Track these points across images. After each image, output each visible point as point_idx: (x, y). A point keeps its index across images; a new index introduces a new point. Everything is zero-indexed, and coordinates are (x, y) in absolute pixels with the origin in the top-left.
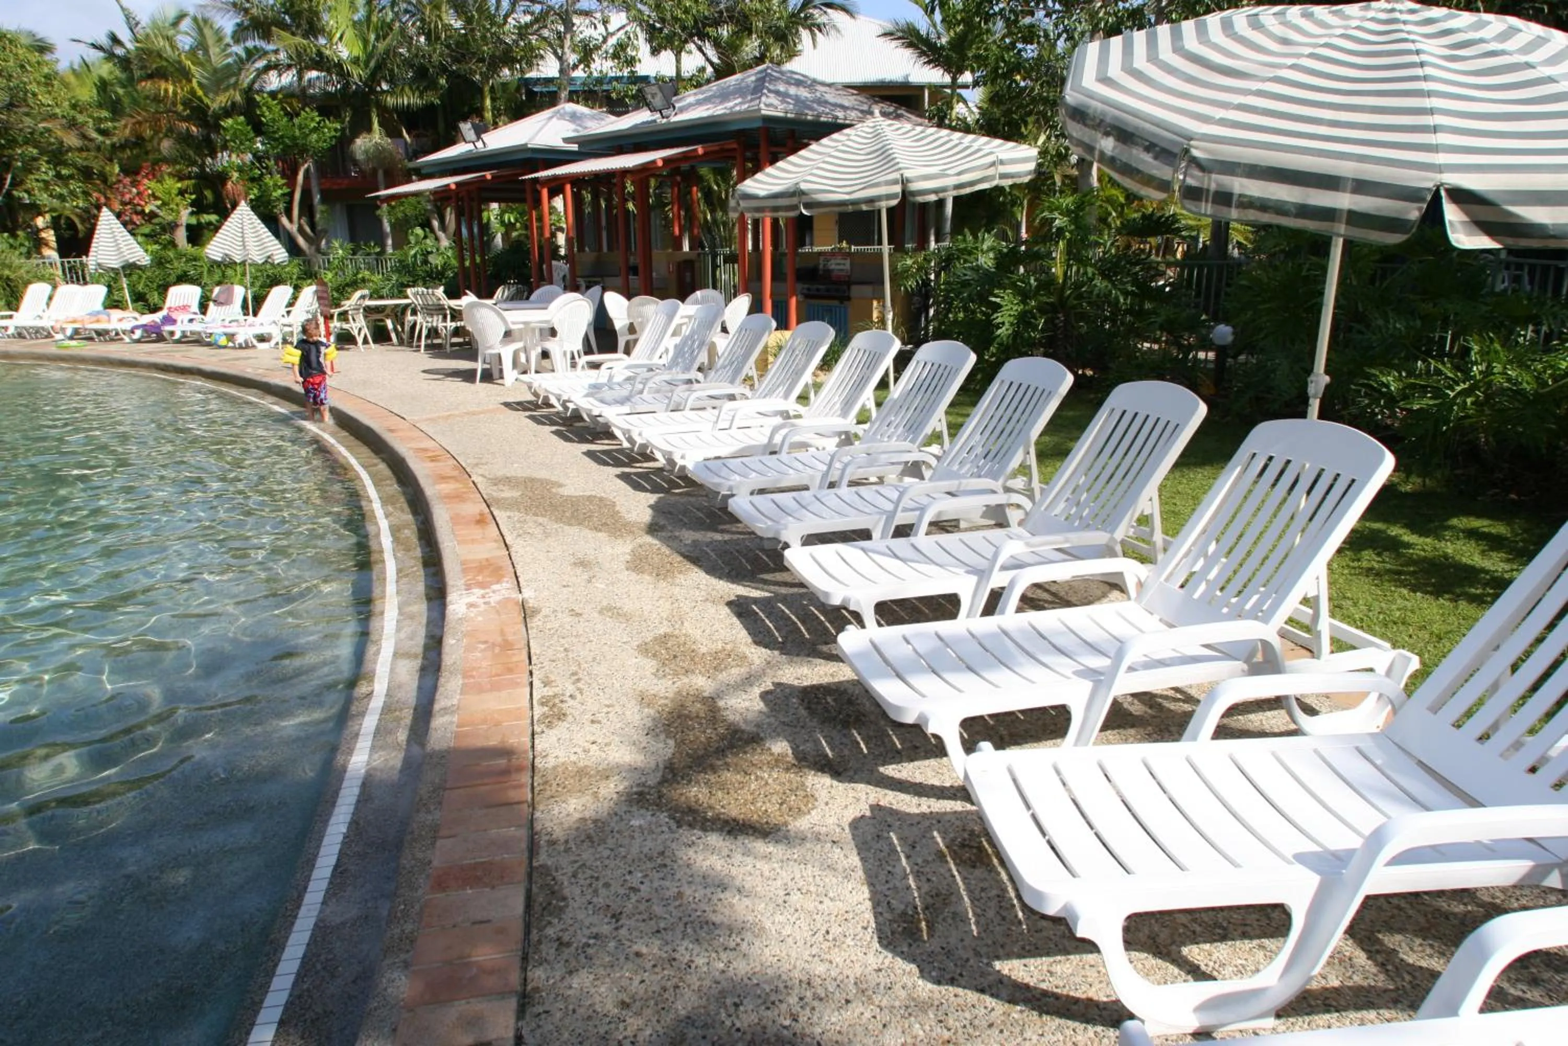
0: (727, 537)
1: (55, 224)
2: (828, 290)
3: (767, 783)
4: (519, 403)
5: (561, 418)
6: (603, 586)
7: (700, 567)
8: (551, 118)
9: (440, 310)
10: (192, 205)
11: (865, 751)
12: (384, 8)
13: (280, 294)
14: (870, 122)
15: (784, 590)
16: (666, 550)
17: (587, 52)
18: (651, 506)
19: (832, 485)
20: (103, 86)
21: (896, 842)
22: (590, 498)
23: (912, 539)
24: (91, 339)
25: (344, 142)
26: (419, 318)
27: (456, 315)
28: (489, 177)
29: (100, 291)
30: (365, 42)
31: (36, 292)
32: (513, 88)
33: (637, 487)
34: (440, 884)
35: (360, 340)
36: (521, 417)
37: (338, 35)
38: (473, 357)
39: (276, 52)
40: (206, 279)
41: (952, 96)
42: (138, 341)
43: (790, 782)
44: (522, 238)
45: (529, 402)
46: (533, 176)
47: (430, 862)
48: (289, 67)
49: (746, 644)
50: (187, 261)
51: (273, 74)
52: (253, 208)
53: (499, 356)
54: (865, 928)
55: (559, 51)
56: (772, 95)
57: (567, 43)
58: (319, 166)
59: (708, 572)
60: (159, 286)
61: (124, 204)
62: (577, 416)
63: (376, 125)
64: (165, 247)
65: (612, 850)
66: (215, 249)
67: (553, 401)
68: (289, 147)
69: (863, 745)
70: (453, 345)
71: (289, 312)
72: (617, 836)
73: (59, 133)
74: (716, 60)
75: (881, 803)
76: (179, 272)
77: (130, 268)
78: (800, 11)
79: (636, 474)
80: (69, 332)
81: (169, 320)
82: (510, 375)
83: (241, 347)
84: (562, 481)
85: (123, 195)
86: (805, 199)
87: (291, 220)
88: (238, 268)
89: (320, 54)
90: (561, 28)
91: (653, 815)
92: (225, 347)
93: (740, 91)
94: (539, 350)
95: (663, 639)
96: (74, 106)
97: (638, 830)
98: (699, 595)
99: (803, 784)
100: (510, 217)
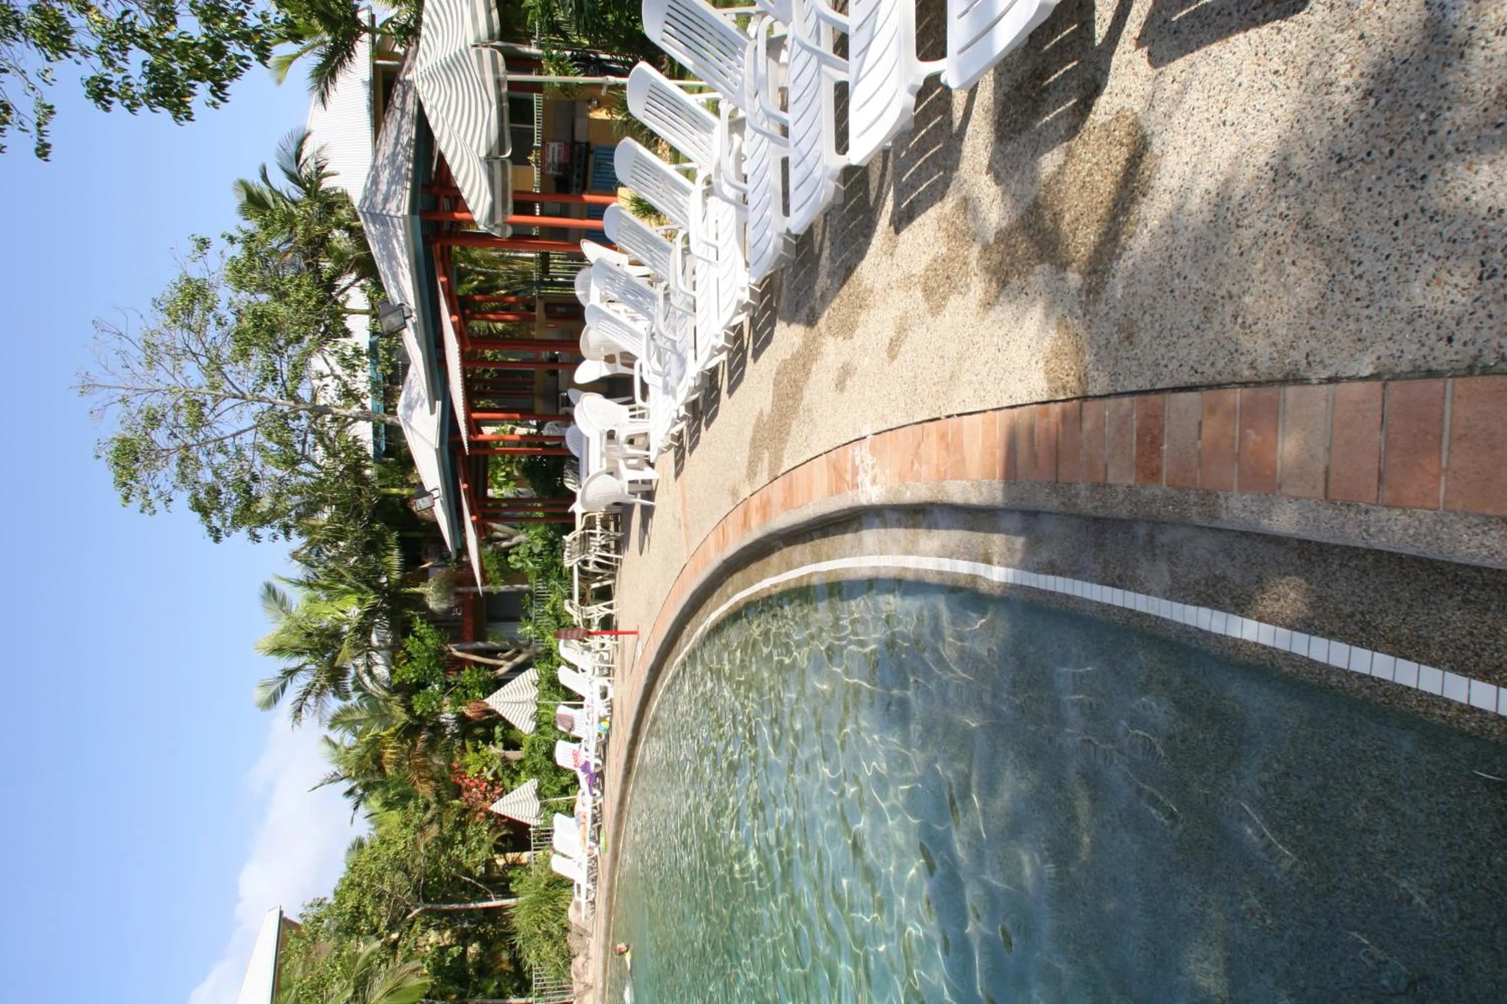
0: (827, 243)
1: (501, 850)
2: (579, 166)
3: (1097, 164)
4: (677, 464)
5: (693, 423)
6: (867, 359)
7: (856, 266)
8: (410, 427)
9: (585, 539)
10: (487, 744)
11: (1075, 63)
12: (315, 574)
13: (565, 676)
14: (418, 85)
15: (889, 177)
16: (835, 303)
17: (349, 394)
18: (789, 325)
19: (785, 131)
20: (389, 805)
21: (1184, 12)
22: (777, 383)
23: (851, 32)
24: (599, 828)
25: (431, 618)
26: (592, 558)
27: (590, 523)
28: (466, 486)
29: (559, 820)
30: (345, 592)
31: (559, 866)
32: (382, 468)
33: (768, 340)
34: (1153, 475)
35: (608, 611)
36: (690, 460)
37: (340, 614)
38: (630, 508)
39: (356, 667)
40: (551, 738)
41: (383, 33)
42: (603, 792)
43: (1098, 139)
44: (520, 467)
45: (676, 454)
46: (466, 444)
47: (1129, 487)
48: (369, 656)
49: (942, 208)
50: (534, 751)
51: (377, 670)
52: (490, 693)
53: (630, 482)
54: (1279, 30)
55: (350, 420)
56: (388, 206)
57: (343, 412)
58: (453, 640)
59: (862, 258)
60: (556, 775)
61: (485, 798)
62: (692, 406)
63: (418, 590)
64: (523, 768)
65: (1145, 312)
66: (525, 725)
67: (675, 431)
68: (438, 661)
69: (1069, 67)
70: (616, 530)
71: (583, 671)
72: (1131, 309)
73: (428, 839)
74: (354, 276)
75: (1137, 35)
76: (544, 758)
77: (540, 794)
78: (305, 188)
79: (755, 343)
80: (593, 844)
81: (585, 767)
82: (647, 474)
83: (611, 711)
84: (756, 413)
85: (478, 799)
86: (495, 153)
87: (501, 666)
88: (542, 711)
89: (357, 630)
90: (328, 417)
91: (1114, 276)
92: (610, 723)
93: (386, 242)
94: (627, 446)
95: (928, 292)
96: (406, 825)
97: (1127, 291)
98: (886, 262)
99: (1104, 124)
100: (501, 476)
